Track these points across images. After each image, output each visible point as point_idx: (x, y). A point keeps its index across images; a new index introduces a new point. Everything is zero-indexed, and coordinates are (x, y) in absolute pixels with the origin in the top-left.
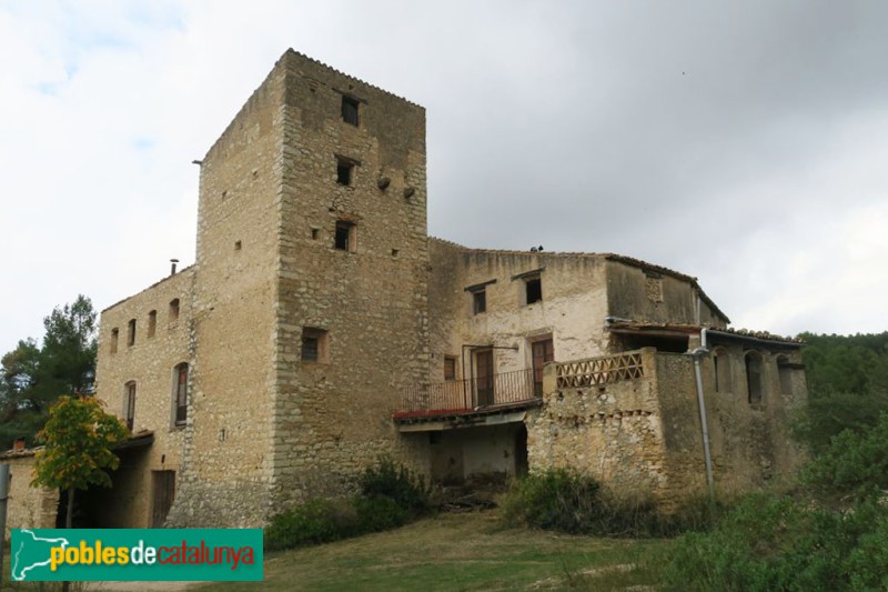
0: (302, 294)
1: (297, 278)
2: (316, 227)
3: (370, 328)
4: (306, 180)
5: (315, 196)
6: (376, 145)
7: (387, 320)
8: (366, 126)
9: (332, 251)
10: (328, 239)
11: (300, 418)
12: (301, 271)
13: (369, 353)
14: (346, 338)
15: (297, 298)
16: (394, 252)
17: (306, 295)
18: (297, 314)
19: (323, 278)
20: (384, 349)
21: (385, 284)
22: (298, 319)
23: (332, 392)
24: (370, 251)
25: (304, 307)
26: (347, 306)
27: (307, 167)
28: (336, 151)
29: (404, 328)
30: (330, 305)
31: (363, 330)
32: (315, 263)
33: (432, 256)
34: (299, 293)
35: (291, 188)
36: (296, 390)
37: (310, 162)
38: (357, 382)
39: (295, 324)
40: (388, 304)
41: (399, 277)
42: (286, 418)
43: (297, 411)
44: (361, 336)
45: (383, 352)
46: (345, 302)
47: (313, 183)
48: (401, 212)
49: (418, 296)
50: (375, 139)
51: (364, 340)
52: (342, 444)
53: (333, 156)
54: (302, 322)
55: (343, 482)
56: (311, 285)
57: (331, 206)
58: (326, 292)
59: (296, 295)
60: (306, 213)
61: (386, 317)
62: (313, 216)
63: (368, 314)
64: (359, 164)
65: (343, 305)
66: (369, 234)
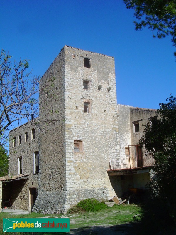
0: (73, 129)
1: (71, 123)
2: (76, 105)
3: (97, 139)
4: (73, 89)
5: (76, 95)
6: (96, 74)
7: (103, 136)
8: (93, 67)
9: (83, 113)
10: (81, 109)
11: (75, 171)
12: (72, 121)
13: (98, 148)
14: (89, 143)
15: (71, 130)
16: (105, 111)
17: (75, 129)
18: (72, 136)
19: (80, 123)
20: (102, 146)
21: (102, 123)
22: (72, 137)
23: (85, 162)
24: (96, 112)
25: (74, 133)
26: (88, 132)
27: (72, 85)
28: (83, 78)
29: (110, 138)
30: (83, 132)
31: (95, 140)
32: (77, 118)
33: (119, 111)
36: (73, 162)
37: (74, 83)
38: (93, 158)
39: (71, 139)
40: (103, 130)
41: (107, 120)
42: (70, 171)
43: (74, 169)
44: (94, 142)
45: (102, 147)
46: (88, 131)
47: (75, 90)
48: (107, 96)
49: (114, 126)
50: (96, 71)
51: (95, 143)
52: (89, 180)
53: (81, 80)
54: (74, 138)
55: (90, 193)
56: (76, 125)
57: (82, 97)
58: (81, 128)
59: (71, 129)
60: (73, 101)
61: (103, 135)
62: (76, 102)
63: (96, 134)
64: (91, 81)
65: (87, 132)
66: (96, 106)
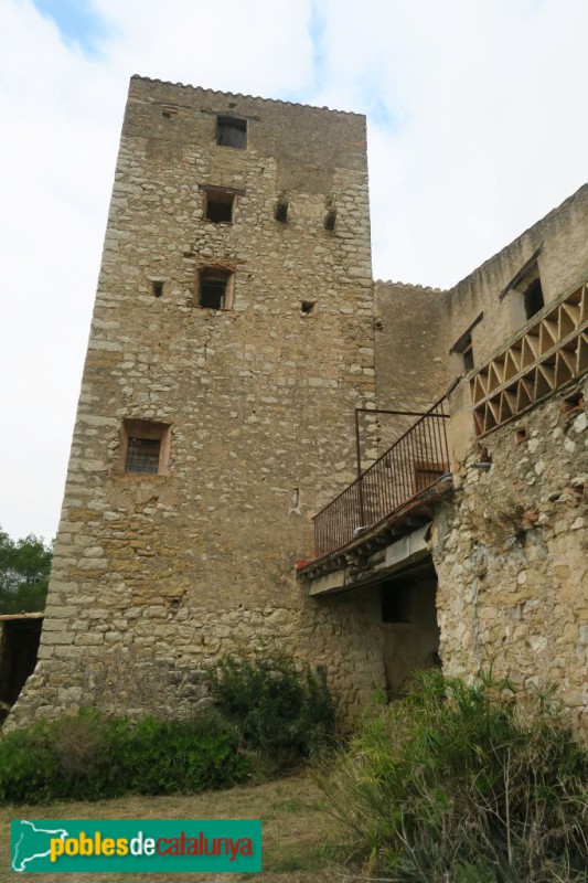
0: (124, 371)
1: (120, 348)
2: (158, 279)
3: (253, 418)
4: (147, 221)
5: (160, 240)
6: (273, 167)
7: (288, 407)
8: (256, 145)
9: (185, 310)
10: (179, 294)
11: (103, 563)
12: (126, 339)
13: (249, 459)
14: (203, 434)
15: (114, 377)
16: (307, 307)
17: (133, 373)
18: (112, 401)
19: (165, 347)
20: (279, 452)
21: (285, 354)
22: (114, 407)
23: (169, 521)
24: (256, 306)
25: (128, 390)
26: (207, 387)
27: (150, 205)
28: (202, 181)
29: (324, 418)
30: (176, 386)
31: (238, 422)
32: (154, 327)
33: (384, 308)
34: (121, 370)
35: (120, 232)
36: (99, 516)
37: (155, 198)
38: (220, 506)
39: (107, 415)
40: (291, 382)
41: (314, 341)
42: (74, 561)
43: (98, 550)
44: (235, 433)
45: (278, 457)
46: (204, 381)
47: (158, 224)
48: (319, 249)
49: (355, 368)
50: (271, 159)
51: (239, 439)
52: (182, 612)
53: (195, 187)
54: (123, 411)
55: (176, 681)
56: (141, 357)
57: (187, 248)
58: (170, 368)
59: (114, 373)
60: (143, 262)
61: (285, 402)
62: (154, 265)
63: (250, 398)
64: (242, 193)
65: (200, 386)
66: (257, 282)
